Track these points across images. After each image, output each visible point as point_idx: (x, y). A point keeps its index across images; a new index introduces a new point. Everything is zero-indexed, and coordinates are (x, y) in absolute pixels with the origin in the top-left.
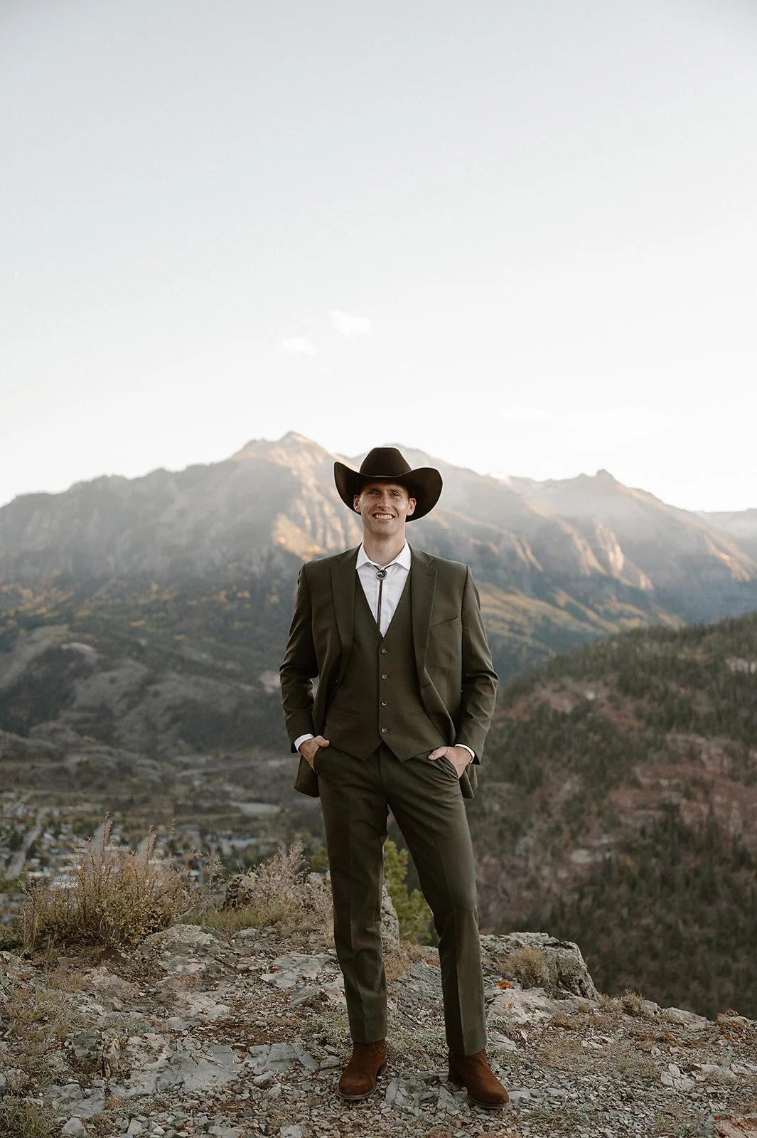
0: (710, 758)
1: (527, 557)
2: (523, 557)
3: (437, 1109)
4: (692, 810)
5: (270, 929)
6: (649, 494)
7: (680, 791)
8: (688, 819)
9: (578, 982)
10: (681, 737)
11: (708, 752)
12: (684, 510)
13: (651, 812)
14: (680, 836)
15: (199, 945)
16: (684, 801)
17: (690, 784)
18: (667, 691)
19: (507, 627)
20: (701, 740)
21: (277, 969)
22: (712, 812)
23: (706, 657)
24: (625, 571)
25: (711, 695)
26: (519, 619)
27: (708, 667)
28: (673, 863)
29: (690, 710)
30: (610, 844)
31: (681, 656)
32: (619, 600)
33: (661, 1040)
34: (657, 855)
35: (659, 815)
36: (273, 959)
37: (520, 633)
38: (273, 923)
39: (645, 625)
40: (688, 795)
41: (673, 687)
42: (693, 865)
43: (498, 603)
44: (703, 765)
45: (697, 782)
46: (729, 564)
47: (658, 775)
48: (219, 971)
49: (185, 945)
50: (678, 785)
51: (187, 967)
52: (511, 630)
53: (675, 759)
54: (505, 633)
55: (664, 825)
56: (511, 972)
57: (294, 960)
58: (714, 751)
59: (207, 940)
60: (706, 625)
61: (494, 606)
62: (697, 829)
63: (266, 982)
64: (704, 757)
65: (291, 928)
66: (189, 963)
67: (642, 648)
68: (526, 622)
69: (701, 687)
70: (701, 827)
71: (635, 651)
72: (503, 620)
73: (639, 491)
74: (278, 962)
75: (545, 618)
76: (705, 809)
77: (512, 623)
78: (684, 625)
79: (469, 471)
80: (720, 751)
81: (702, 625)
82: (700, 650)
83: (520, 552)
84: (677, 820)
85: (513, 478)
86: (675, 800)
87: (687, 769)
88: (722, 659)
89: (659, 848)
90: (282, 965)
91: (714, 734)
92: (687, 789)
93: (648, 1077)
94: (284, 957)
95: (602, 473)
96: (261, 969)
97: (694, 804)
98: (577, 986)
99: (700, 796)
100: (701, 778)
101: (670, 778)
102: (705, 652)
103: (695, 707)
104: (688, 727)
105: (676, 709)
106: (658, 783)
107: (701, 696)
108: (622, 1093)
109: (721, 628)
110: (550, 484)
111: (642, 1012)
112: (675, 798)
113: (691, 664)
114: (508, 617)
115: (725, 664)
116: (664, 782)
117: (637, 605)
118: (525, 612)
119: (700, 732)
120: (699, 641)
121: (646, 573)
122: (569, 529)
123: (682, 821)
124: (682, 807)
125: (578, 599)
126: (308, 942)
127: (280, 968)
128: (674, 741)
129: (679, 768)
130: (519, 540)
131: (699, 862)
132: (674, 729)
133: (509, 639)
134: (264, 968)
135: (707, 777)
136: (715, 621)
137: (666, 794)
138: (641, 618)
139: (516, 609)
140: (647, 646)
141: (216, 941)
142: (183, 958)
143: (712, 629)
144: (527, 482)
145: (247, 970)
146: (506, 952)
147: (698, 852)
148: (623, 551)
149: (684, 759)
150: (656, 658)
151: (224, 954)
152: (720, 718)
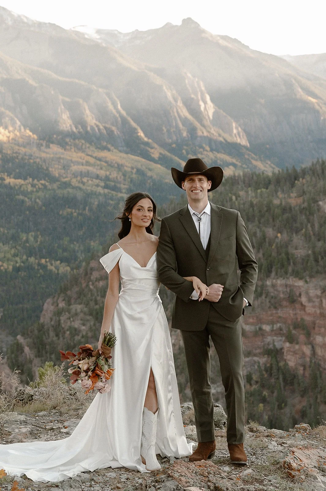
0: (310, 300)
1: (118, 112)
2: (114, 111)
3: (170, 464)
4: (295, 353)
5: (54, 411)
6: (235, 40)
7: (282, 335)
8: (292, 361)
9: (223, 423)
10: (280, 282)
11: (307, 293)
12: (271, 55)
13: (256, 359)
14: (285, 380)
15: (21, 421)
16: (288, 344)
17: (291, 328)
18: (264, 237)
19: (102, 184)
20: (301, 283)
21: (67, 427)
22: (314, 353)
23: (300, 200)
24: (217, 120)
25: (307, 238)
26: (114, 175)
27: (302, 211)
28: (280, 407)
29: (287, 254)
30: (217, 392)
31: (276, 202)
32: (212, 150)
33: (268, 436)
34: (264, 400)
35: (263, 360)
36: (63, 423)
37: (115, 189)
38: (55, 408)
39: (239, 173)
40: (291, 339)
41: (270, 232)
42: (299, 407)
43: (92, 160)
44: (303, 307)
45: (298, 325)
46: (317, 107)
47: (260, 321)
48: (38, 430)
49: (13, 421)
50: (281, 329)
51: (20, 430)
52: (106, 187)
53: (276, 304)
54: (100, 190)
55: (269, 370)
56: (188, 421)
57: (75, 422)
58: (313, 292)
59: (23, 418)
60: (298, 169)
61: (88, 163)
62: (301, 371)
63: (64, 432)
64: (304, 299)
65: (66, 409)
66: (20, 428)
67: (237, 197)
68: (120, 177)
69: (297, 231)
70: (304, 369)
71: (231, 199)
72: (97, 177)
73: (225, 38)
74: (66, 424)
75: (139, 171)
76: (307, 350)
77: (107, 179)
78: (277, 170)
79: (53, 26)
80: (319, 292)
81: (295, 170)
82: (293, 195)
83: (111, 107)
84: (281, 364)
85: (99, 32)
86: (278, 345)
87: (287, 312)
88: (316, 201)
89: (265, 393)
90: (69, 425)
91: (311, 277)
92: (289, 332)
93: (262, 448)
94: (68, 422)
95: (188, 21)
96: (59, 427)
97: (297, 347)
98: (223, 426)
99: (302, 338)
100: (302, 319)
101: (272, 323)
102: (299, 196)
103: (291, 250)
104: (286, 273)
105: (274, 254)
106: (260, 329)
107: (297, 239)
108: (251, 453)
109: (313, 171)
110: (137, 35)
111: (258, 430)
112: (279, 342)
113: (286, 209)
114: (102, 173)
115: (318, 205)
116: (267, 328)
117: (230, 154)
118: (119, 167)
119: (297, 275)
120: (293, 185)
121: (236, 122)
122: (158, 81)
123: (286, 364)
124: (285, 351)
125: (171, 151)
126: (78, 414)
127: (69, 426)
128: (273, 286)
129: (280, 313)
130: (108, 95)
131: (304, 403)
132: (273, 274)
133: (105, 195)
134: (60, 427)
135: (308, 318)
136: (307, 164)
137: (269, 339)
138: (235, 165)
139: (110, 165)
140: (242, 193)
141: (28, 418)
142: (16, 426)
143: (304, 172)
144: (112, 35)
145: (52, 429)
146: (183, 412)
147: (304, 393)
148: (212, 100)
149: (285, 303)
150: (252, 205)
151: (36, 423)
152: (316, 261)
